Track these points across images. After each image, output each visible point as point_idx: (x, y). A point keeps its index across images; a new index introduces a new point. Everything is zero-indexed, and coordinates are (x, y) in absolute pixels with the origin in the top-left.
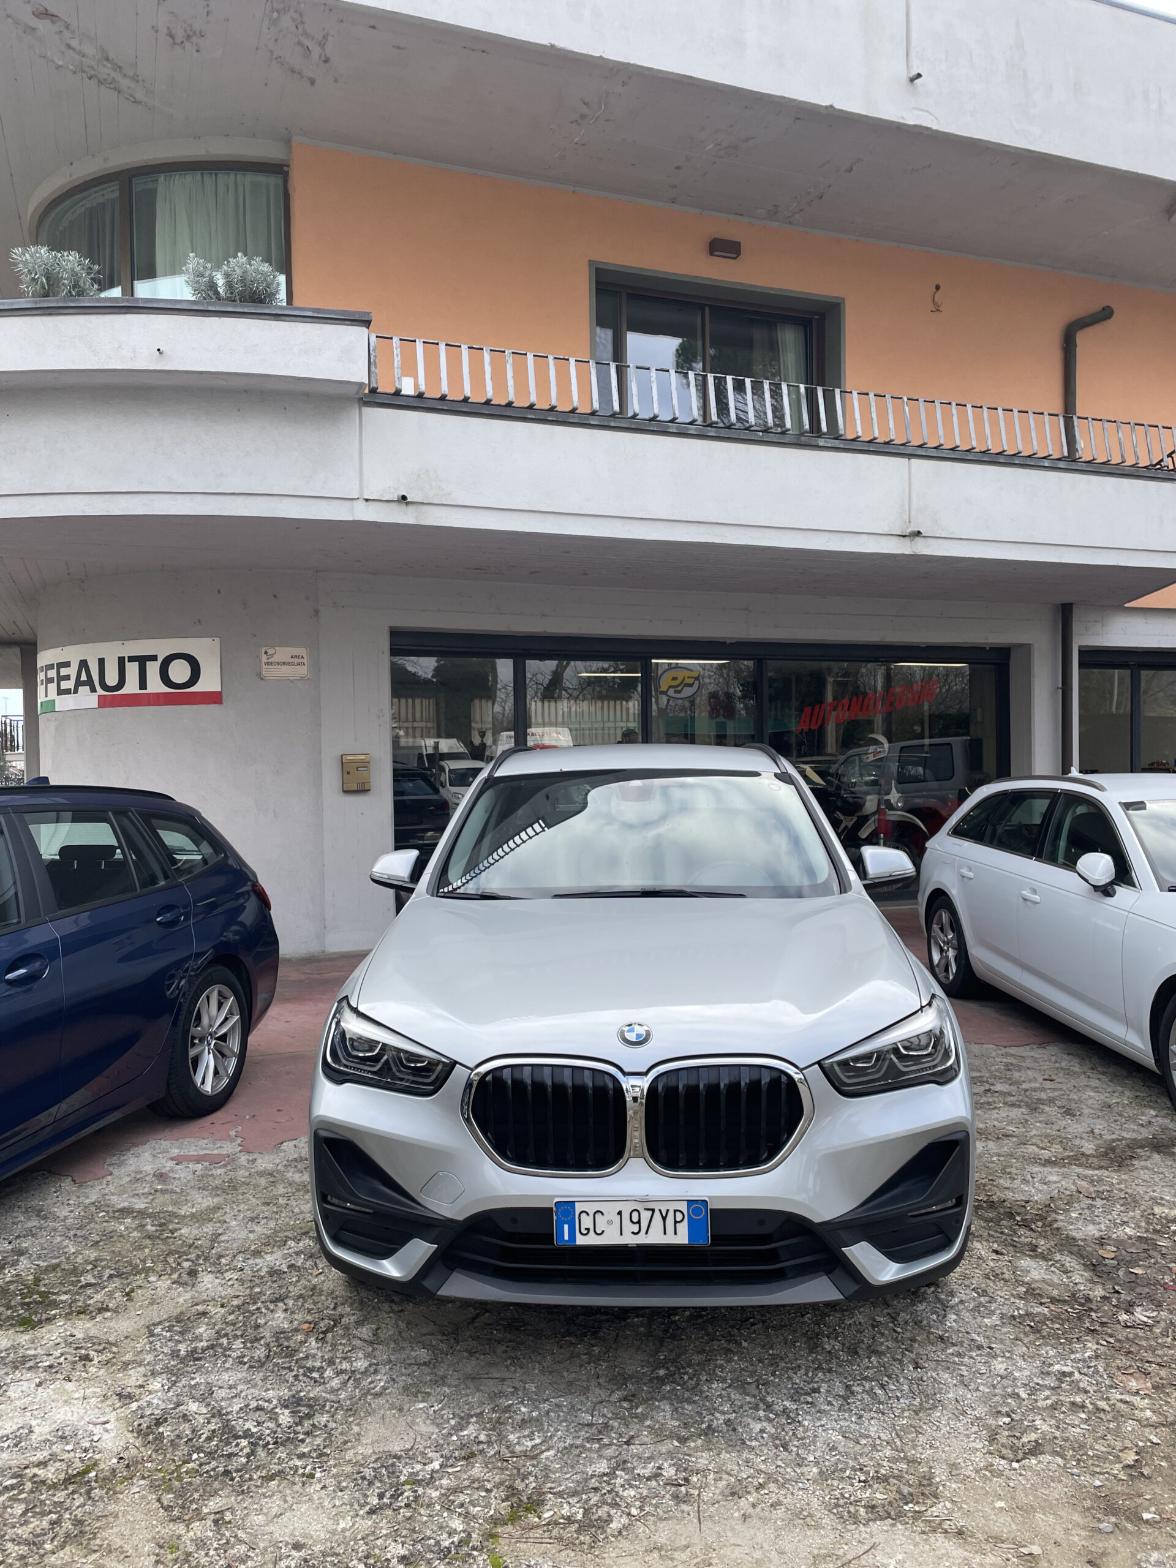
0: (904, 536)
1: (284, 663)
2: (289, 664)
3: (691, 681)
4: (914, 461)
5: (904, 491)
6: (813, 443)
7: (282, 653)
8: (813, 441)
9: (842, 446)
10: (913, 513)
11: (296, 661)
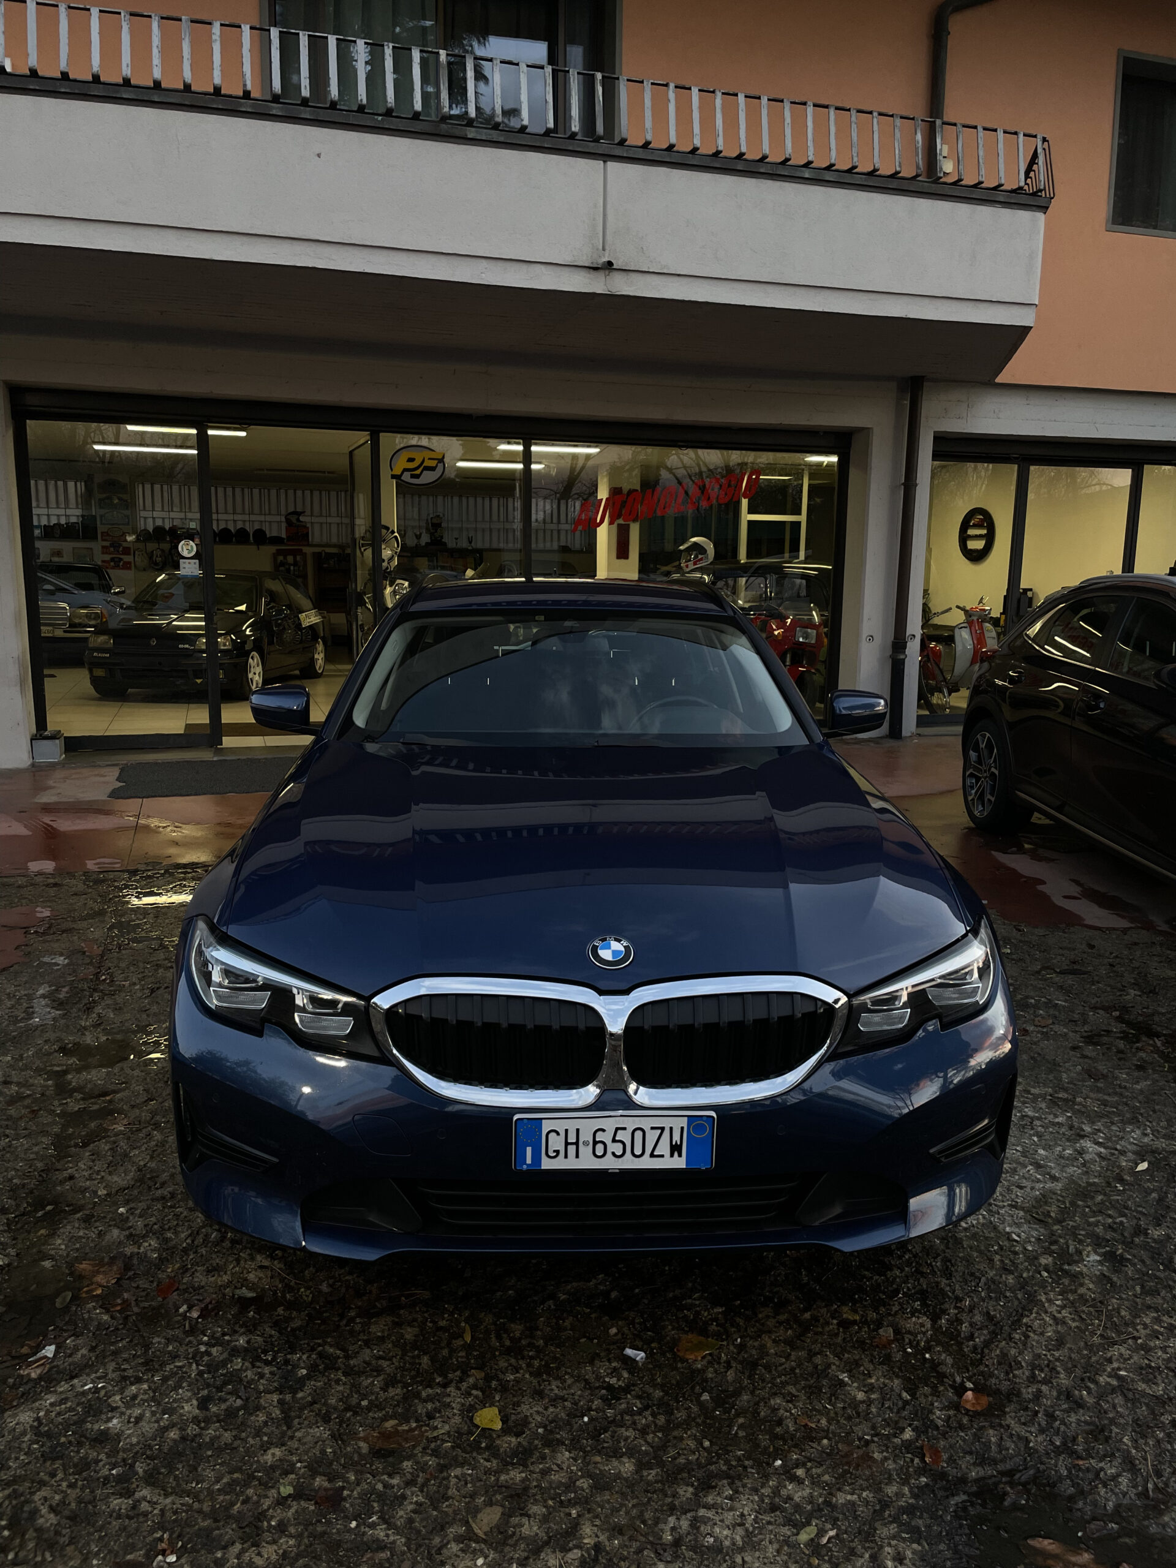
0: (595, 269)
4: (611, 165)
5: (595, 206)
6: (458, 133)
8: (458, 131)
9: (502, 139)
10: (609, 238)
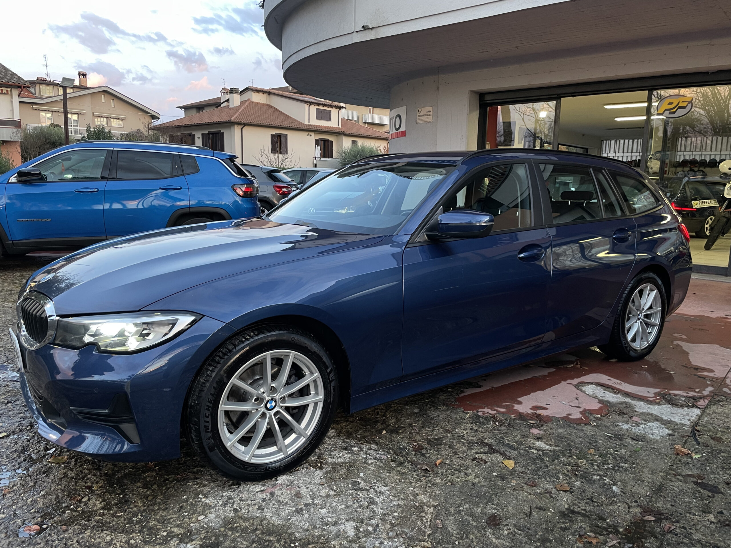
1: (424, 115)
2: (426, 115)
3: (685, 104)
7: (424, 111)
11: (428, 113)
